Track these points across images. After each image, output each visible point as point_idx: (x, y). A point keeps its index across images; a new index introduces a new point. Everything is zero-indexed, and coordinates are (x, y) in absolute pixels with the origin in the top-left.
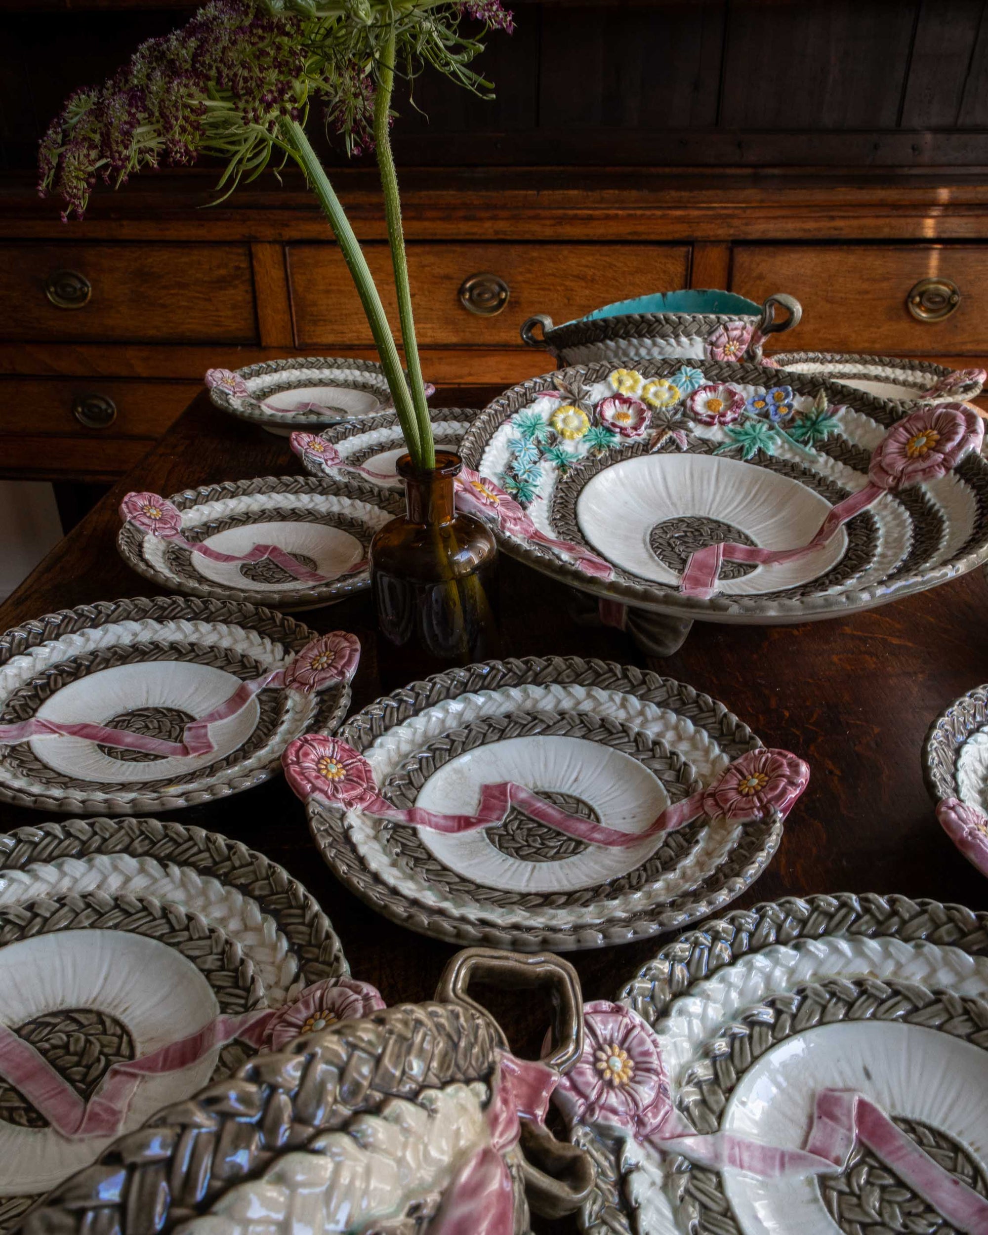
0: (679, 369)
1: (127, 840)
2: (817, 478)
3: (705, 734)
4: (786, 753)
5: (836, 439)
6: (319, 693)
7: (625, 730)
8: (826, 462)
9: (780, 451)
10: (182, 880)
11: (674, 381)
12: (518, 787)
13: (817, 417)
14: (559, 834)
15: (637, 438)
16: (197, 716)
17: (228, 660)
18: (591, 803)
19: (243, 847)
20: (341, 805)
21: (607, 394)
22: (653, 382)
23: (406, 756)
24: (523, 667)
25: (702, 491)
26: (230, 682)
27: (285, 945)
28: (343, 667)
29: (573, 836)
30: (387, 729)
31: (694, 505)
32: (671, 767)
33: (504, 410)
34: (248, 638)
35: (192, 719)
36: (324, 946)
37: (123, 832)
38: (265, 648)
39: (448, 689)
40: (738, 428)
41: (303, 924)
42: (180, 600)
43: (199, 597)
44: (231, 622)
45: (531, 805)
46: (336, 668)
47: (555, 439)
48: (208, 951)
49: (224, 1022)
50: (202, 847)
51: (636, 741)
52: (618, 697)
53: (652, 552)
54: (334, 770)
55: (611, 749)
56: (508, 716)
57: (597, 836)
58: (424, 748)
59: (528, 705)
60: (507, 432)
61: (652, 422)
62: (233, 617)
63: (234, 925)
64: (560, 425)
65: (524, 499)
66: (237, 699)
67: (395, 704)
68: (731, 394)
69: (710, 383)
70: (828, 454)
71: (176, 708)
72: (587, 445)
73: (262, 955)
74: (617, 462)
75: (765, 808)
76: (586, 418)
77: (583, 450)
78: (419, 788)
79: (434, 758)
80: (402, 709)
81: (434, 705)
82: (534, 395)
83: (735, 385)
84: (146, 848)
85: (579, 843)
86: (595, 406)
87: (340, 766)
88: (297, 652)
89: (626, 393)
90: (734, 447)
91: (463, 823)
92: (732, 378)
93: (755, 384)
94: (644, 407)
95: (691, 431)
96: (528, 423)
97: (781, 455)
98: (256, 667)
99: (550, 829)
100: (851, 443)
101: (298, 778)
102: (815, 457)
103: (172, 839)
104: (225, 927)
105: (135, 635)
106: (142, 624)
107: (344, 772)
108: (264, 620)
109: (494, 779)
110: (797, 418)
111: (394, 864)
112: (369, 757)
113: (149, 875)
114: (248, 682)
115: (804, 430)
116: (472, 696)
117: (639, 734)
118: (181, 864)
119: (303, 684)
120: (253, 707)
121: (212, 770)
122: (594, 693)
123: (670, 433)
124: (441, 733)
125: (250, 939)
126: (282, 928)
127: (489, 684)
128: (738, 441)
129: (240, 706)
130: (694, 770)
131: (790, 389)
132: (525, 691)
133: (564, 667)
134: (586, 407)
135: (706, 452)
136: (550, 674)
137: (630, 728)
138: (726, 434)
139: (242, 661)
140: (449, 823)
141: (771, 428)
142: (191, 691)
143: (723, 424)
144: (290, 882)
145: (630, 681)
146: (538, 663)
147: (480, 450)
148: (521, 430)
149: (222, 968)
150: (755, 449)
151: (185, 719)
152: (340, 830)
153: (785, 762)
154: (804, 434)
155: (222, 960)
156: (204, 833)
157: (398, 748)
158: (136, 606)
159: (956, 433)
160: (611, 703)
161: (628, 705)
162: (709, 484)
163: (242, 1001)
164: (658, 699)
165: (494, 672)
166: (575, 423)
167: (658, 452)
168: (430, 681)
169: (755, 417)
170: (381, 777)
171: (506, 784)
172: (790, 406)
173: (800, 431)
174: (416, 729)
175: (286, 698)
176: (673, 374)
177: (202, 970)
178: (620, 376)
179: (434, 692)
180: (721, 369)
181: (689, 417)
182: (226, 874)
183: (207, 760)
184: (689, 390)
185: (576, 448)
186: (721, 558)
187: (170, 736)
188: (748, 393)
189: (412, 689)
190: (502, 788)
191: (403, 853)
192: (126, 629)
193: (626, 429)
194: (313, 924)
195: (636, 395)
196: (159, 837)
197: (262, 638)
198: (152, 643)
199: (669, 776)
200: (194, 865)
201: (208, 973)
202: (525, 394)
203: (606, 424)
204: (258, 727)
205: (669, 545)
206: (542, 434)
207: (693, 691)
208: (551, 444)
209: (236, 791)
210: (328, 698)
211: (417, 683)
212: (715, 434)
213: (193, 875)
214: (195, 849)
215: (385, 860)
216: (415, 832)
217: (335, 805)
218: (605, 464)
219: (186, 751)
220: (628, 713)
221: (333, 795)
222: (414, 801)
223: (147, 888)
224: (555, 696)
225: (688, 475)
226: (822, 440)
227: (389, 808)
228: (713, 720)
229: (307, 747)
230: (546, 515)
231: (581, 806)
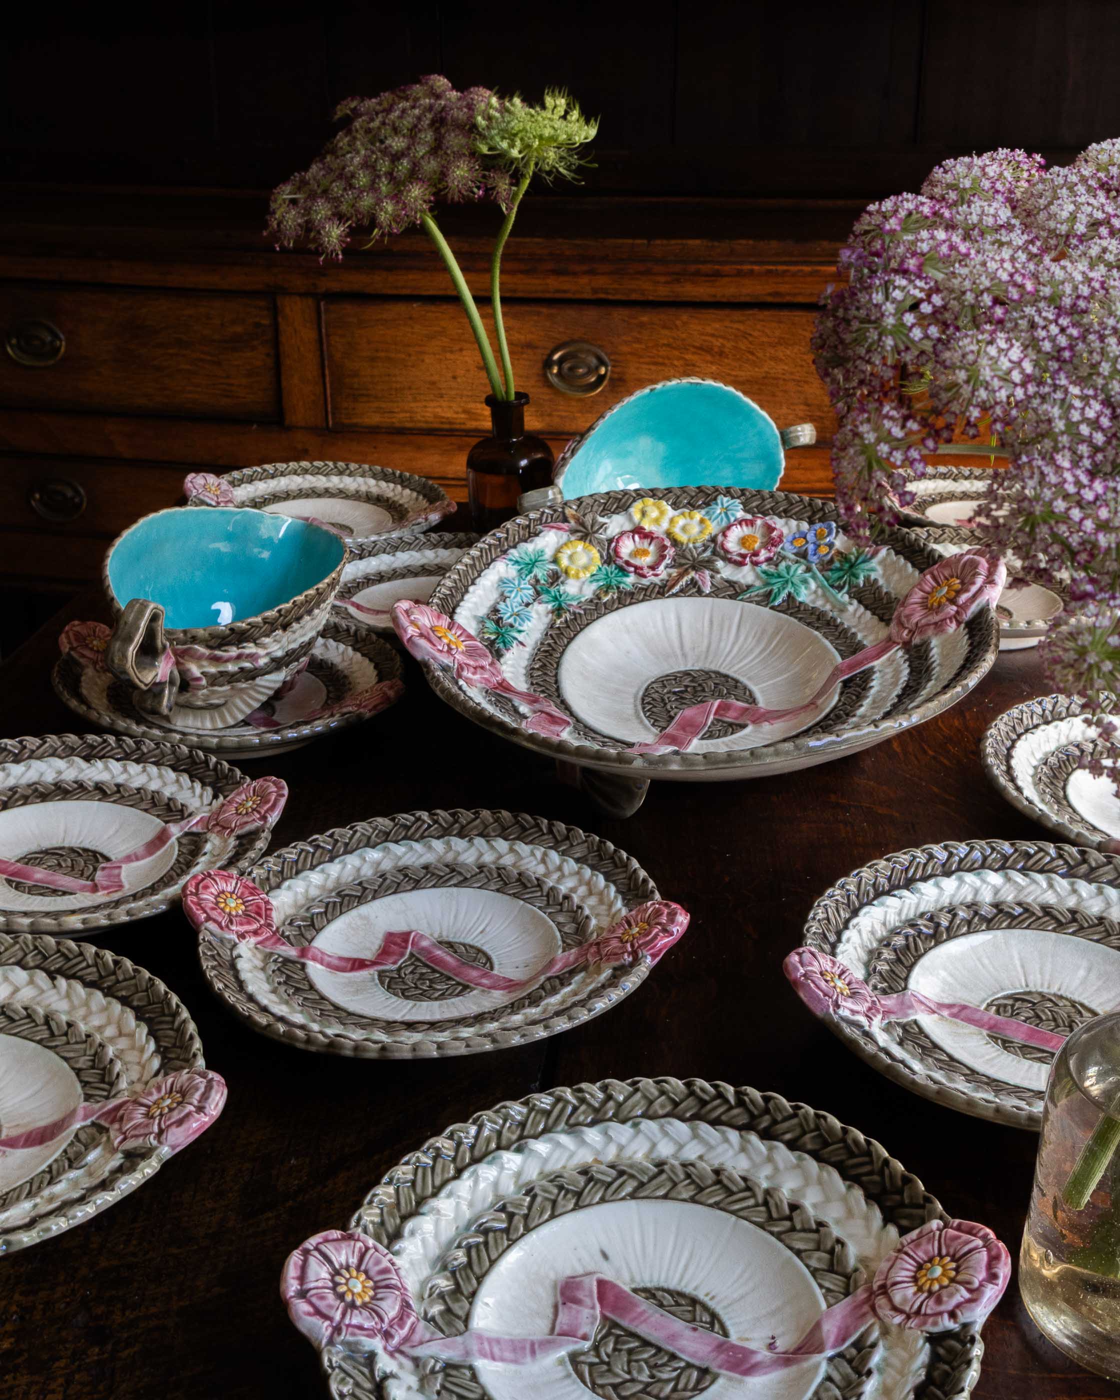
0: (715, 499)
1: (20, 954)
2: (840, 629)
3: (613, 888)
4: (670, 903)
5: (871, 584)
6: (239, 837)
7: (539, 884)
8: (856, 611)
9: (813, 597)
10: (67, 992)
11: (707, 513)
12: (422, 936)
13: (857, 558)
14: (449, 978)
15: (653, 578)
16: (113, 858)
17: (154, 802)
18: (490, 952)
19: (128, 963)
20: (234, 937)
21: (628, 527)
22: (683, 514)
23: (313, 900)
24: (451, 819)
25: (720, 640)
26: (152, 824)
27: (152, 1046)
28: (266, 812)
29: (461, 981)
30: (297, 873)
31: (706, 658)
32: (574, 920)
33: (500, 545)
34: (177, 781)
35: (107, 859)
36: (184, 1045)
37: (17, 946)
38: (194, 792)
39: (369, 838)
40: (772, 569)
41: (172, 1029)
42: (111, 739)
43: (131, 737)
44: (163, 764)
45: (430, 952)
46: (259, 812)
47: (558, 578)
48: (82, 1052)
49: (84, 1108)
50: (90, 962)
51: (548, 896)
52: (539, 852)
53: (640, 707)
54: (233, 905)
55: (522, 902)
56: (426, 867)
57: (485, 981)
58: (333, 894)
59: (450, 857)
60: (501, 569)
61: (674, 560)
62: (165, 759)
63: (110, 1032)
64: (564, 562)
65: (501, 646)
66: (157, 842)
67: (312, 850)
68: (770, 529)
69: (749, 517)
70: (860, 602)
71: (93, 848)
72: (594, 586)
73: (132, 1056)
74: (625, 606)
75: (634, 953)
76: (598, 555)
77: (589, 592)
78: (318, 931)
79: (341, 904)
80: (317, 854)
81: (351, 852)
82: (540, 527)
83: (776, 518)
84: (38, 963)
85: (466, 987)
86: (610, 541)
87: (240, 901)
88: (225, 797)
89: (647, 526)
90: (762, 591)
91: (358, 964)
92: (774, 511)
93: (797, 519)
94: (667, 543)
95: (718, 572)
96: (527, 560)
97: (814, 602)
98: (182, 811)
99: (442, 974)
100: (885, 590)
101: (193, 907)
102: (844, 604)
103: (63, 955)
104: (101, 1033)
105: (60, 773)
106: (68, 762)
107: (243, 907)
108: (196, 764)
109: (400, 927)
110: (836, 559)
111: (274, 991)
112: (274, 897)
113: (38, 987)
114: (171, 825)
115: (841, 573)
116: (392, 846)
117: (552, 889)
118: (68, 977)
119: (224, 828)
120: (172, 850)
121: (117, 903)
122: (516, 847)
123: (693, 574)
124: (354, 880)
125: (123, 1043)
126: (151, 1033)
127: (413, 834)
128: (767, 584)
129: (158, 849)
130: (593, 922)
131: (834, 525)
132: (448, 844)
133: (491, 820)
134: (600, 542)
135: (731, 597)
136: (476, 827)
137: (544, 882)
138: (758, 576)
139: (168, 805)
140: (343, 964)
141: (808, 570)
142: (111, 832)
143: (755, 564)
144: (166, 993)
145: (555, 837)
146: (465, 815)
147: (461, 590)
148: (518, 567)
149: (93, 1068)
150: (784, 595)
151: (100, 859)
152: (229, 958)
153: (666, 911)
154: (840, 578)
155: (93, 1061)
156: (93, 949)
157: (307, 891)
158: (63, 743)
159: (973, 583)
160: (532, 858)
161: (548, 860)
162: (729, 631)
163: (105, 1093)
164: (578, 855)
165: (419, 823)
166: (583, 560)
167: (675, 595)
168: (351, 829)
169: (793, 557)
170: (282, 917)
171: (409, 934)
172: (831, 545)
173: (836, 575)
174: (329, 875)
175: (206, 841)
176: (707, 504)
177: (73, 1069)
178: (645, 506)
179: (354, 840)
180: (763, 499)
181: (719, 555)
182: (109, 988)
183: (116, 896)
184: (724, 524)
185: (581, 589)
186: (712, 717)
187: (82, 875)
188: (790, 528)
189: (331, 836)
190: (405, 937)
191: (285, 983)
192: (50, 766)
193: (642, 569)
194: (180, 1030)
195: (659, 530)
196: (52, 952)
197: (192, 781)
198: (76, 782)
199: (569, 928)
200: (81, 979)
201: (78, 1072)
202: (529, 526)
203: (620, 562)
204: (172, 868)
205: (663, 700)
206: (540, 572)
207: (611, 846)
208: (552, 584)
209: (134, 918)
210: (246, 841)
211: (337, 830)
212: (746, 575)
213: (78, 987)
214: (84, 964)
215: (267, 987)
216: (304, 966)
217: (227, 936)
218: (610, 608)
219: (95, 889)
220: (547, 868)
221: (227, 926)
222: (310, 942)
223: (34, 998)
224: (478, 849)
225: (706, 623)
226: (857, 586)
227: (283, 944)
228: (624, 875)
229: (208, 881)
230: (525, 663)
231: (480, 955)
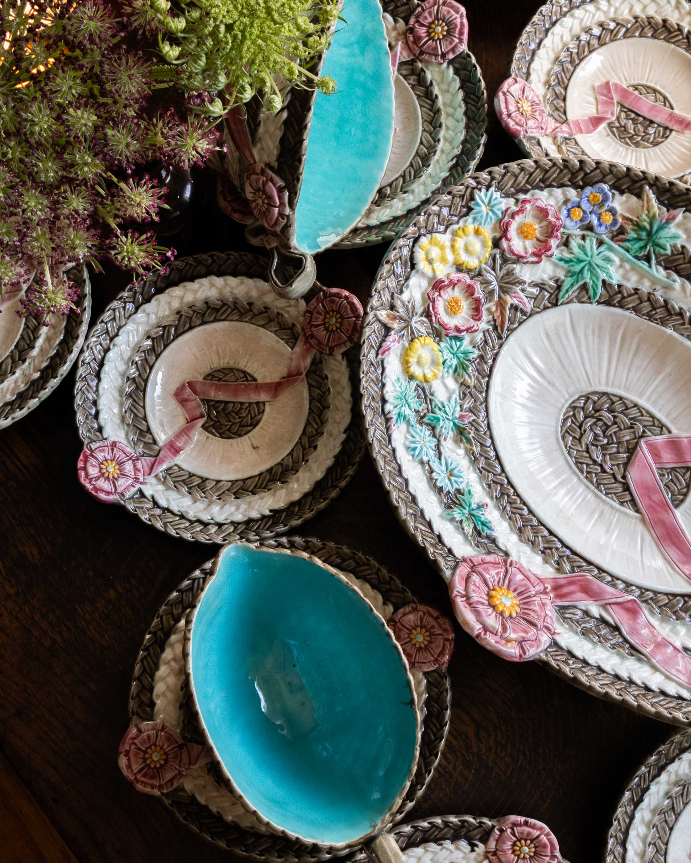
5: (682, 253)
9: (624, 276)
11: (475, 219)
13: (651, 224)
15: (482, 326)
21: (425, 283)
22: (456, 232)
40: (566, 254)
64: (418, 372)
70: (678, 274)
72: (451, 374)
77: (452, 383)
86: (427, 314)
93: (559, 187)
94: (468, 279)
95: (523, 280)
97: (628, 282)
102: (665, 280)
110: (627, 227)
115: (642, 243)
123: (509, 300)
128: (572, 273)
131: (605, 187)
135: (552, 304)
138: (556, 265)
143: (550, 256)
150: (599, 283)
154: (642, 248)
166: (428, 358)
167: (511, 331)
169: (579, 232)
173: (637, 245)
176: (468, 207)
178: (426, 253)
181: (510, 261)
184: (497, 224)
185: (446, 386)
203: (451, 334)
212: (544, 269)
218: (482, 390)
